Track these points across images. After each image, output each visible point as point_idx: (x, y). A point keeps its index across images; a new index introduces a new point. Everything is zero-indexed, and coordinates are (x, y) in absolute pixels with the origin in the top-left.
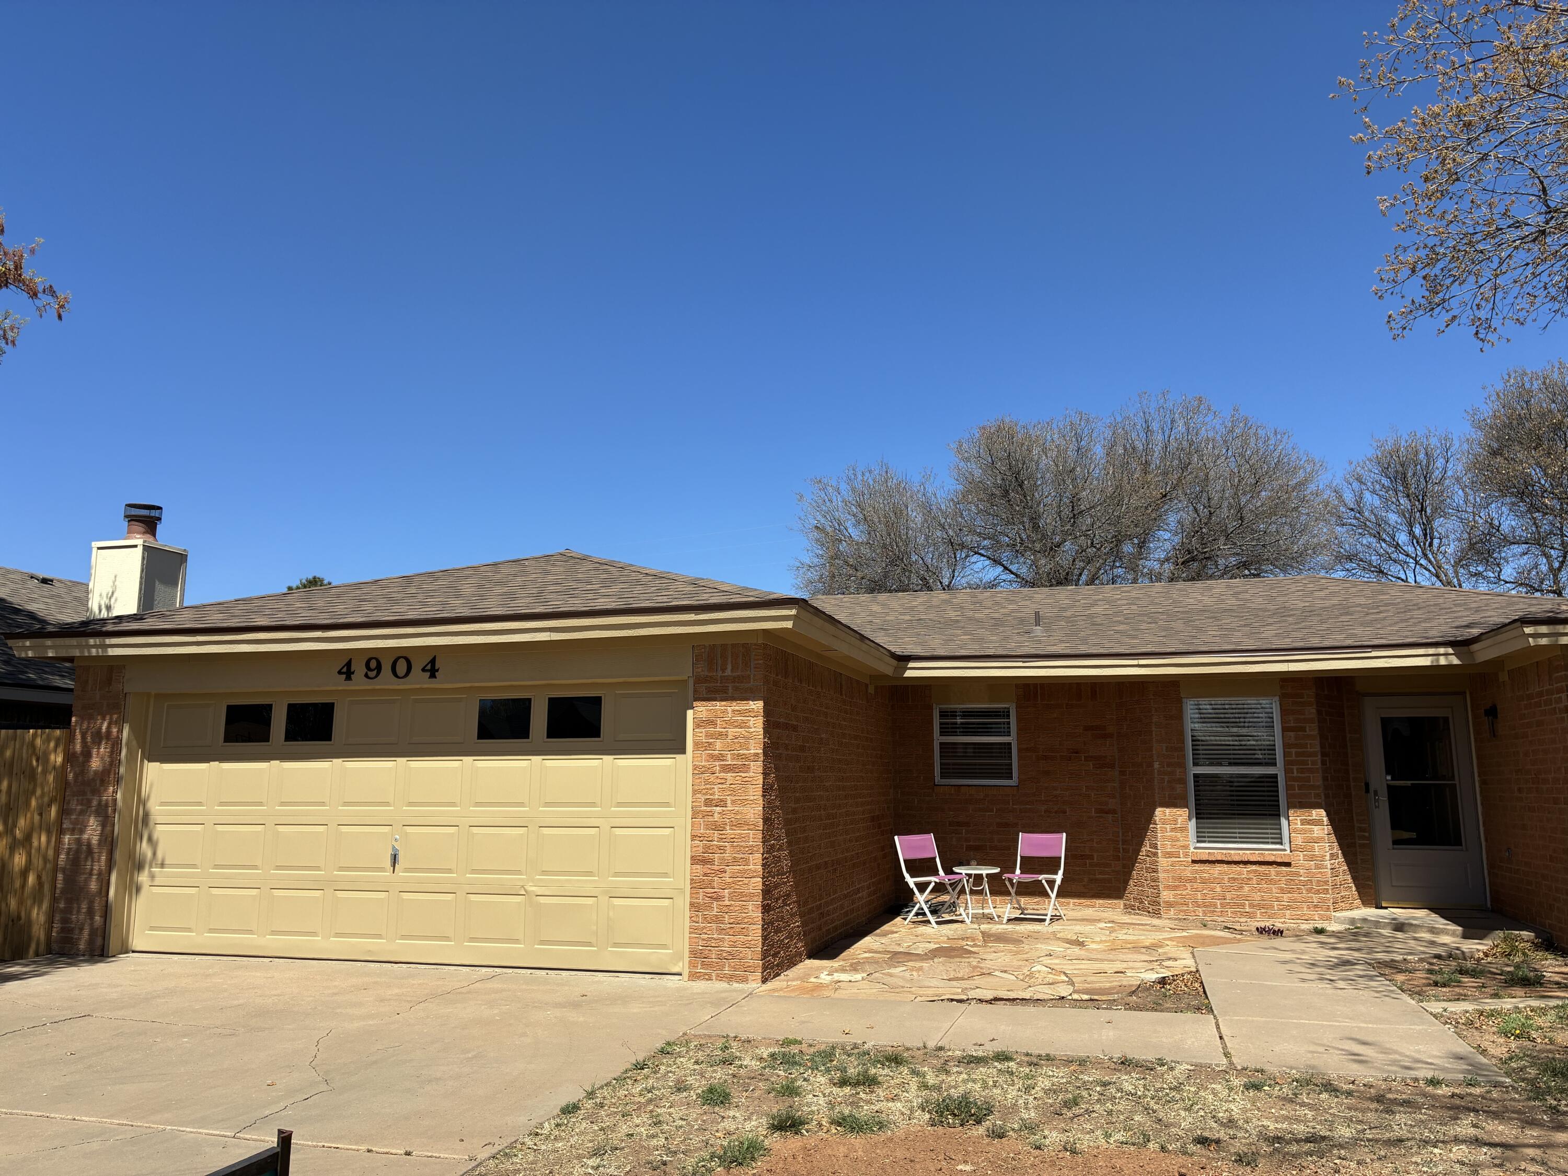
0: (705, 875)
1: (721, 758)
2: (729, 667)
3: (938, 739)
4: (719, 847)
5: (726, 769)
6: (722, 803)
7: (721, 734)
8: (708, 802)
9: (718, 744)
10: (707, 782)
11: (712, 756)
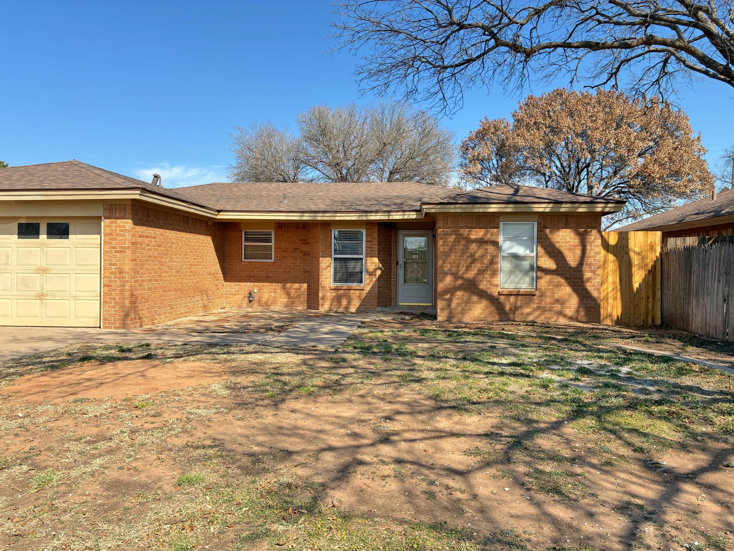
0: (109, 291)
1: (115, 248)
2: (118, 213)
3: (244, 243)
4: (114, 281)
5: (116, 252)
6: (115, 264)
7: (115, 239)
8: (110, 264)
9: (114, 242)
10: (109, 257)
11: (111, 247)
